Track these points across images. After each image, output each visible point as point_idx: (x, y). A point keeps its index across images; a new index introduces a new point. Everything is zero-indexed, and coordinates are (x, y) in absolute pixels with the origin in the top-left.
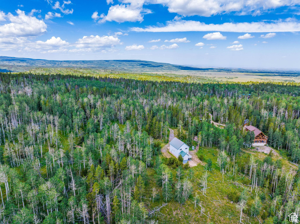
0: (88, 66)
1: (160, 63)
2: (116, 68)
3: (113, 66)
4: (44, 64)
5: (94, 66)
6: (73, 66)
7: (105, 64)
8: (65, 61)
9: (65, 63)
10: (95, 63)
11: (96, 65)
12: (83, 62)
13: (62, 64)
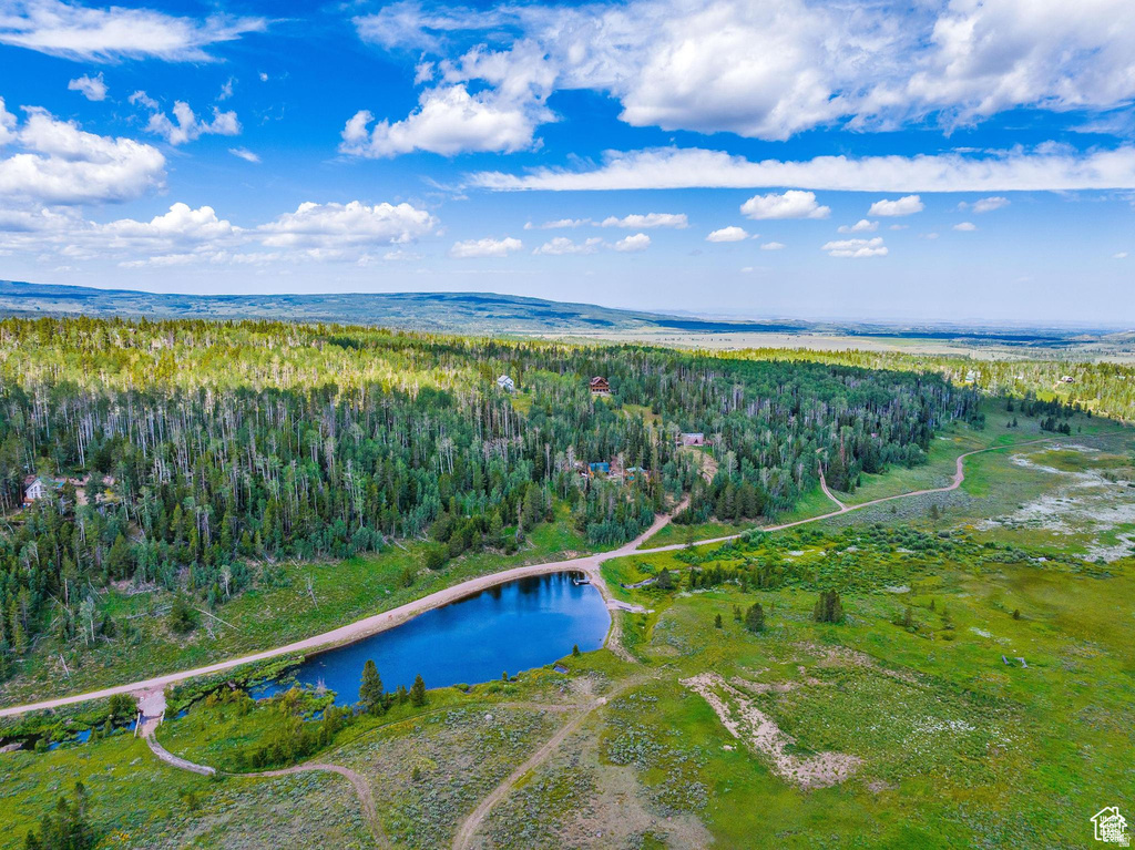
0: (308, 314)
1: (566, 304)
2: (408, 322)
3: (398, 314)
4: (147, 306)
5: (330, 315)
6: (255, 313)
7: (367, 306)
8: (221, 299)
9: (222, 304)
10: (334, 304)
11: (337, 312)
12: (289, 299)
13: (213, 309)
